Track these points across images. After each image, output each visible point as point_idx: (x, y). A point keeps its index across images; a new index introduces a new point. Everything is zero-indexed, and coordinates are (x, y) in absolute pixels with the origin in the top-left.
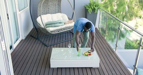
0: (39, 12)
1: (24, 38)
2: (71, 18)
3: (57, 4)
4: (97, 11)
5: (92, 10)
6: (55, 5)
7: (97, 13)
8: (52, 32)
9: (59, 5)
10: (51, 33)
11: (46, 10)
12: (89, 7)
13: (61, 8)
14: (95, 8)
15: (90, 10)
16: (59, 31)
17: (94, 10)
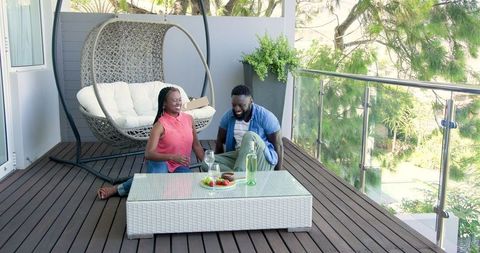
0: (84, 71)
1: (23, 165)
3: (149, 50)
4: (286, 74)
5: (270, 71)
7: (284, 83)
8: (132, 133)
9: (158, 55)
10: (131, 136)
11: (112, 67)
12: (256, 60)
13: (164, 67)
15: (262, 70)
17: (274, 69)
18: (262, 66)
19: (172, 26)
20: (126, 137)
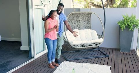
2: (101, 35)
3: (86, 20)
6: (84, 21)
8: (75, 46)
9: (89, 21)
10: (74, 47)
11: (75, 25)
12: (122, 23)
13: (91, 25)
14: (129, 24)
16: (83, 46)
17: (128, 26)
18: (123, 25)
19: (92, 13)
20: (73, 47)
